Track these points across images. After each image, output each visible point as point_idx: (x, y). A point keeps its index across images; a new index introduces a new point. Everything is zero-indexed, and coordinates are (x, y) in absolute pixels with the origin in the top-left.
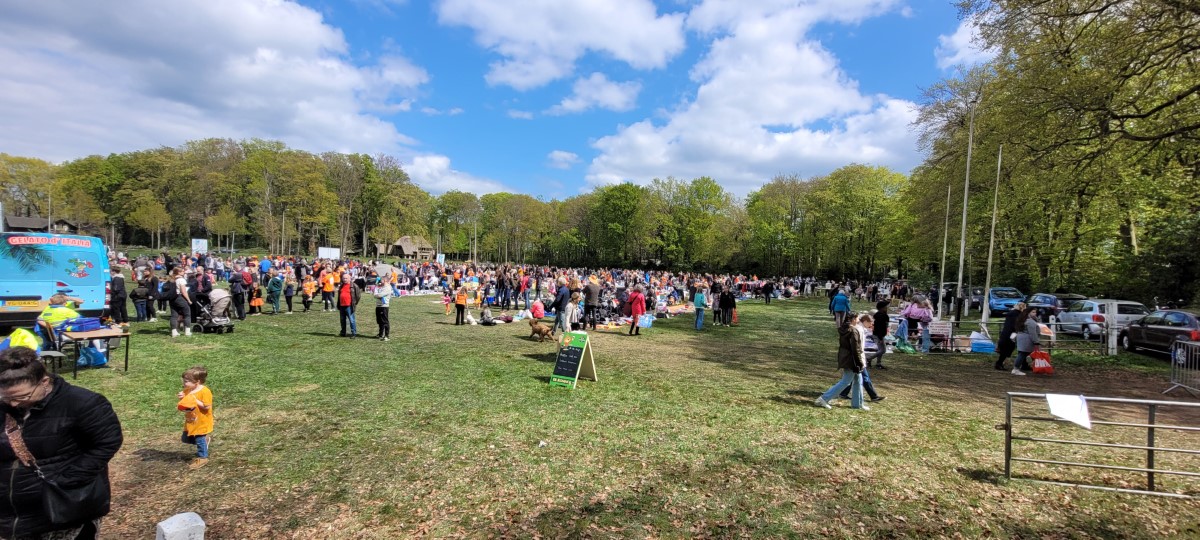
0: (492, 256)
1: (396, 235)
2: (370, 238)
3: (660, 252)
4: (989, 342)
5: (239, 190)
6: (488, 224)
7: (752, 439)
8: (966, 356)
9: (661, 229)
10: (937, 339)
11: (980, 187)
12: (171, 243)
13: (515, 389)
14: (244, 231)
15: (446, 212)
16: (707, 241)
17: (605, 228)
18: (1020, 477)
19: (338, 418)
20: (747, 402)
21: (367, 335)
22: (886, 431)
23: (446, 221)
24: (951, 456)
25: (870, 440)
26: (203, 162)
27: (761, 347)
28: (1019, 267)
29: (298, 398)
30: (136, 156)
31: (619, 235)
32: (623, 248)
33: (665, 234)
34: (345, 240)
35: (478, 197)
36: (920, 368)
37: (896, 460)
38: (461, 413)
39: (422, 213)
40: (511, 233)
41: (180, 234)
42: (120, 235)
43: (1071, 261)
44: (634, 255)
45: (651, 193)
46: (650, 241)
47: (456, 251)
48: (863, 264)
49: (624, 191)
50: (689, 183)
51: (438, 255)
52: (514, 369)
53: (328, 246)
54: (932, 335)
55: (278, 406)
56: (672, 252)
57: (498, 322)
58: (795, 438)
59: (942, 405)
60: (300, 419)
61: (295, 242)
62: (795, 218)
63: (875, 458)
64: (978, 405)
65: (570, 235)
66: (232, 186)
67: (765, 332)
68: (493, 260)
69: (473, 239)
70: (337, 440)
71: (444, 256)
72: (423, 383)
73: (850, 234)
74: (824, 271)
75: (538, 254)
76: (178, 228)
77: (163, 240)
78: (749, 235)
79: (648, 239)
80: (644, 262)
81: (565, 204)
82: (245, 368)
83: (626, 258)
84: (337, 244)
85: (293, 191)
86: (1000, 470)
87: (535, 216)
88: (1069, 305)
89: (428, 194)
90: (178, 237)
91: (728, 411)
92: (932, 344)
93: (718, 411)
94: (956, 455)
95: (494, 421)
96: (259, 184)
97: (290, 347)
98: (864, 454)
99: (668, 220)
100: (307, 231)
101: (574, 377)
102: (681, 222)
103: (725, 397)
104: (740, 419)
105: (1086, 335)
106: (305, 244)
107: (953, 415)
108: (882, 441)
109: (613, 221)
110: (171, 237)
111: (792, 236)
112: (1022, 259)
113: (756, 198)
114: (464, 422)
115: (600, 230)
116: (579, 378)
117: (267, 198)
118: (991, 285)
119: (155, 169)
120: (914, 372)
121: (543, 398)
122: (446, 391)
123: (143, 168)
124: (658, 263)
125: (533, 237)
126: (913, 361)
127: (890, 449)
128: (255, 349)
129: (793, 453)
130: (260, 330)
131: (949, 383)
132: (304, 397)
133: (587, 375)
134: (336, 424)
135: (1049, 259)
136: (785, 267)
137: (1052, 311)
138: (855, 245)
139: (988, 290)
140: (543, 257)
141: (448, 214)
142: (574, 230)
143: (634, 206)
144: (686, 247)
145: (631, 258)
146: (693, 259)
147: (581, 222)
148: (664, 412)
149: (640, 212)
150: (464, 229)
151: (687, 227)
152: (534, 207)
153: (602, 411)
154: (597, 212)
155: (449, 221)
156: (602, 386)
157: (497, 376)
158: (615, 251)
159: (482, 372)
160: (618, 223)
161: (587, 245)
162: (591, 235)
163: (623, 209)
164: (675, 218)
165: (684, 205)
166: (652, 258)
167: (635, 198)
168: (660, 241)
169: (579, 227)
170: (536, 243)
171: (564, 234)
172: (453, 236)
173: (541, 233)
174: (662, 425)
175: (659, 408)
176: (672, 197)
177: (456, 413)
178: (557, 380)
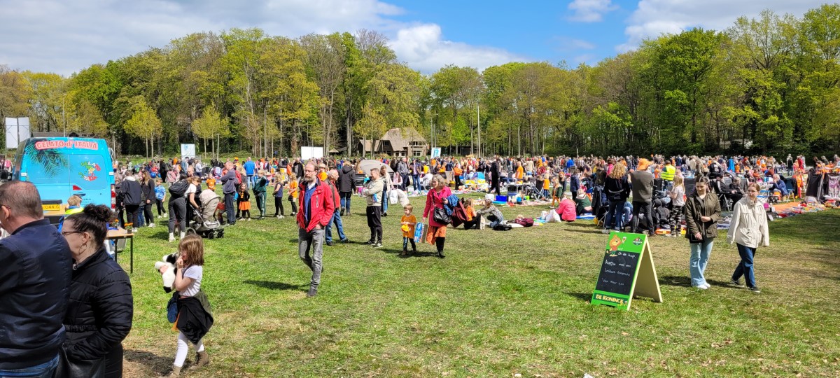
0: (501, 148)
1: (384, 126)
2: (355, 133)
3: (752, 128)
5: (221, 88)
6: (493, 106)
9: (752, 92)
12: (163, 150)
13: (543, 307)
14: (227, 133)
15: (441, 95)
17: (659, 98)
19: (333, 329)
21: (357, 240)
23: (441, 107)
26: (188, 61)
29: (290, 306)
30: (129, 61)
31: (682, 107)
32: (690, 126)
33: (758, 100)
34: (328, 137)
35: (480, 72)
38: (474, 332)
39: (411, 99)
40: (525, 113)
41: (170, 141)
42: (120, 145)
44: (708, 135)
45: (733, 41)
46: (733, 111)
47: (455, 144)
49: (688, 42)
51: (433, 149)
53: (311, 145)
55: (271, 314)
56: (772, 127)
57: (513, 225)
60: (293, 327)
61: (277, 143)
65: (607, 112)
66: (215, 84)
69: (475, 128)
70: (334, 353)
71: (440, 149)
72: (425, 295)
75: (562, 142)
76: (169, 134)
77: (156, 148)
79: (730, 109)
80: (725, 144)
81: (598, 71)
82: (236, 273)
83: (694, 140)
84: (320, 142)
85: (273, 85)
87: (556, 90)
89: (418, 73)
90: (167, 145)
95: (519, 344)
96: (240, 79)
97: (278, 253)
99: (765, 80)
100: (288, 129)
101: (628, 293)
102: (786, 79)
106: (288, 145)
109: (672, 88)
110: (163, 144)
114: (480, 343)
115: (653, 102)
116: (634, 297)
117: (248, 94)
119: (147, 72)
121: (583, 320)
122: (454, 305)
123: (135, 73)
124: (749, 144)
125: (554, 119)
128: (245, 254)
130: (249, 235)
132: (296, 306)
133: (646, 293)
134: (331, 336)
140: (570, 145)
141: (444, 96)
142: (613, 105)
143: (706, 64)
144: (797, 117)
145: (703, 140)
146: (810, 136)
147: (622, 92)
148: (778, 349)
149: (716, 69)
150: (464, 114)
151: (798, 86)
152: (555, 77)
153: (675, 341)
154: (647, 76)
155: (444, 106)
156: (672, 308)
157: (517, 290)
158: (676, 130)
159: (498, 285)
160: (680, 89)
161: (632, 125)
162: (639, 110)
163: (688, 68)
164: (776, 74)
165: (791, 52)
166: (738, 138)
167: (707, 50)
168: (750, 111)
169: (620, 100)
170: (559, 127)
171: (598, 111)
172: (450, 124)
173: (566, 113)
174: (776, 366)
175: (768, 344)
176: (769, 43)
177: (468, 331)
178: (602, 298)
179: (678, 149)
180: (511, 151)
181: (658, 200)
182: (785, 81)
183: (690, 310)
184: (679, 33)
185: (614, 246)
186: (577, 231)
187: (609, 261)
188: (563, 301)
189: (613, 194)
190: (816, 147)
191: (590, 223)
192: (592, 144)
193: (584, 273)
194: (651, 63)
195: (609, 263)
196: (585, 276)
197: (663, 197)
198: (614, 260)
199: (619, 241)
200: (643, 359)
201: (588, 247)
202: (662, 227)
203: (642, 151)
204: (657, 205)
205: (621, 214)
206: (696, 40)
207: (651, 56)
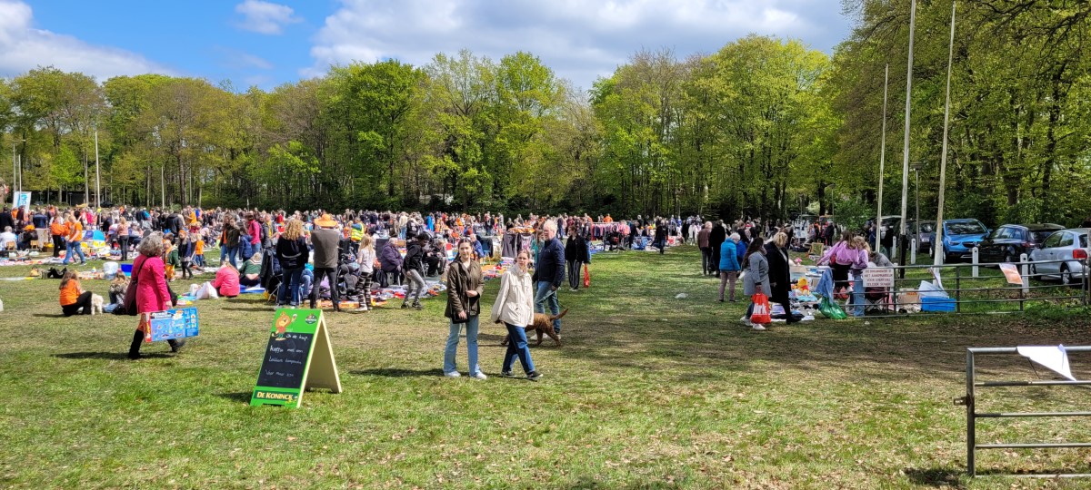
0: (135, 195)
3: (452, 181)
4: (944, 295)
6: (122, 134)
7: (607, 458)
8: (915, 317)
9: (451, 140)
10: (874, 294)
11: (927, 71)
13: (181, 418)
15: (31, 111)
16: (531, 158)
17: (352, 139)
18: (988, 472)
20: (598, 405)
22: (806, 429)
23: (31, 129)
24: (897, 454)
25: (784, 442)
27: (620, 321)
28: (981, 190)
31: (378, 153)
32: (386, 176)
33: (458, 151)
35: (100, 81)
36: (852, 338)
37: (820, 468)
38: (66, 469)
40: (172, 148)
43: (1045, 179)
44: (406, 187)
45: (433, 79)
46: (433, 162)
47: (56, 186)
48: (771, 193)
49: (386, 74)
50: (497, 62)
51: (16, 195)
52: (180, 384)
54: (868, 289)
56: (472, 181)
58: (673, 450)
59: (884, 387)
62: (668, 122)
63: (789, 467)
64: (931, 382)
65: (287, 152)
67: (624, 300)
68: (136, 203)
69: (91, 164)
71: (29, 195)
73: (749, 146)
74: (713, 207)
75: (227, 190)
78: (598, 150)
79: (430, 158)
80: (425, 199)
81: (275, 98)
83: (391, 193)
86: (961, 466)
87: (218, 119)
88: (1044, 239)
91: (569, 419)
92: (867, 303)
93: (551, 422)
94: (903, 452)
95: (138, 476)
98: (775, 463)
99: (464, 127)
101: (298, 386)
102: (485, 129)
103: (563, 400)
104: (587, 431)
105: (1066, 280)
107: (899, 398)
108: (802, 443)
109: (367, 128)
111: (665, 151)
112: (985, 178)
113: (608, 89)
115: (344, 144)
116: (307, 390)
118: (945, 217)
120: (844, 343)
121: (238, 429)
122: (35, 433)
124: (449, 199)
125: (214, 158)
126: (842, 328)
127: (811, 452)
129: (671, 472)
131: (893, 355)
133: (322, 383)
135: (1018, 178)
136: (655, 203)
137: (1023, 249)
138: (758, 164)
139: (940, 223)
140: (238, 193)
141: (35, 114)
142: (295, 144)
143: (403, 102)
144: (496, 171)
145: (402, 193)
146: (508, 192)
147: (307, 129)
148: (461, 431)
149: (414, 112)
150: (72, 143)
151: (496, 137)
152: (216, 101)
153: (351, 438)
154: (337, 111)
155: (38, 128)
156: (351, 398)
157: (143, 399)
158: (372, 180)
159: (114, 395)
160: (376, 131)
161: (320, 171)
162: (328, 153)
163: (384, 107)
164: (475, 122)
165: (490, 100)
166: (438, 192)
167: (405, 87)
168: (450, 161)
169: (303, 138)
170: (223, 168)
171: (276, 151)
172: (48, 156)
173: (232, 150)
174: (457, 451)
175: (452, 426)
176: (469, 88)
177: (55, 469)
178: (265, 395)
179: (374, 203)
180: (151, 200)
181: (344, 266)
182: (484, 130)
183: (373, 398)
184: (373, 63)
185: (281, 328)
186: (240, 309)
187: (274, 347)
188: (211, 406)
189: (288, 259)
190: (514, 204)
191: (258, 298)
192: (269, 194)
193: (245, 364)
194: (341, 96)
195: (276, 350)
196: (246, 369)
197: (350, 262)
198: (281, 344)
199: (290, 319)
200: (311, 468)
201: (254, 330)
202: (349, 299)
203: (332, 204)
204: (343, 272)
205: (298, 286)
206: (392, 73)
207: (341, 87)
